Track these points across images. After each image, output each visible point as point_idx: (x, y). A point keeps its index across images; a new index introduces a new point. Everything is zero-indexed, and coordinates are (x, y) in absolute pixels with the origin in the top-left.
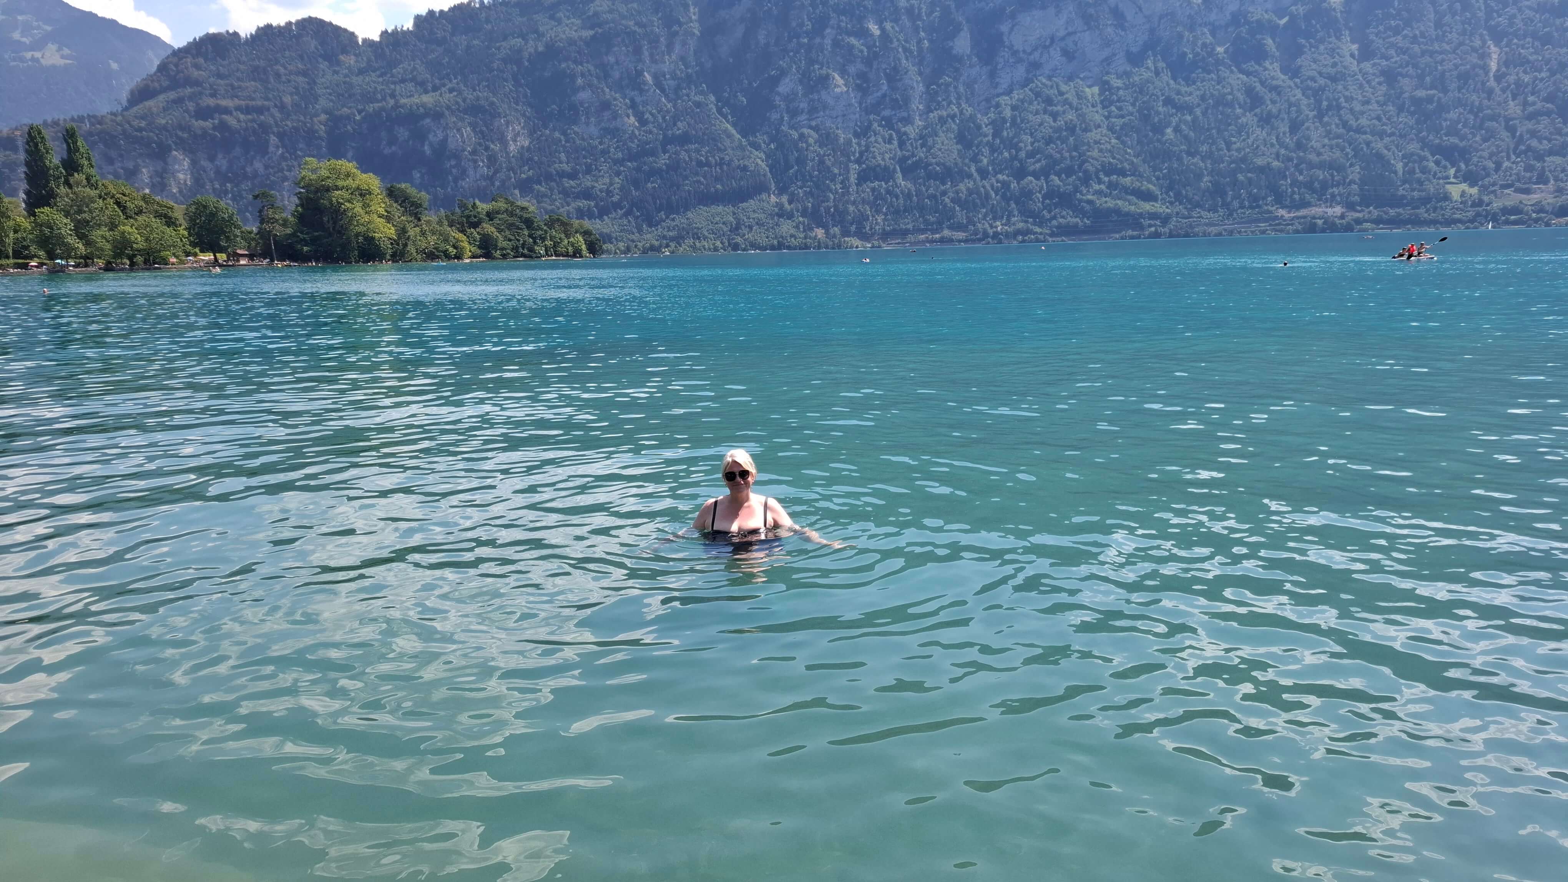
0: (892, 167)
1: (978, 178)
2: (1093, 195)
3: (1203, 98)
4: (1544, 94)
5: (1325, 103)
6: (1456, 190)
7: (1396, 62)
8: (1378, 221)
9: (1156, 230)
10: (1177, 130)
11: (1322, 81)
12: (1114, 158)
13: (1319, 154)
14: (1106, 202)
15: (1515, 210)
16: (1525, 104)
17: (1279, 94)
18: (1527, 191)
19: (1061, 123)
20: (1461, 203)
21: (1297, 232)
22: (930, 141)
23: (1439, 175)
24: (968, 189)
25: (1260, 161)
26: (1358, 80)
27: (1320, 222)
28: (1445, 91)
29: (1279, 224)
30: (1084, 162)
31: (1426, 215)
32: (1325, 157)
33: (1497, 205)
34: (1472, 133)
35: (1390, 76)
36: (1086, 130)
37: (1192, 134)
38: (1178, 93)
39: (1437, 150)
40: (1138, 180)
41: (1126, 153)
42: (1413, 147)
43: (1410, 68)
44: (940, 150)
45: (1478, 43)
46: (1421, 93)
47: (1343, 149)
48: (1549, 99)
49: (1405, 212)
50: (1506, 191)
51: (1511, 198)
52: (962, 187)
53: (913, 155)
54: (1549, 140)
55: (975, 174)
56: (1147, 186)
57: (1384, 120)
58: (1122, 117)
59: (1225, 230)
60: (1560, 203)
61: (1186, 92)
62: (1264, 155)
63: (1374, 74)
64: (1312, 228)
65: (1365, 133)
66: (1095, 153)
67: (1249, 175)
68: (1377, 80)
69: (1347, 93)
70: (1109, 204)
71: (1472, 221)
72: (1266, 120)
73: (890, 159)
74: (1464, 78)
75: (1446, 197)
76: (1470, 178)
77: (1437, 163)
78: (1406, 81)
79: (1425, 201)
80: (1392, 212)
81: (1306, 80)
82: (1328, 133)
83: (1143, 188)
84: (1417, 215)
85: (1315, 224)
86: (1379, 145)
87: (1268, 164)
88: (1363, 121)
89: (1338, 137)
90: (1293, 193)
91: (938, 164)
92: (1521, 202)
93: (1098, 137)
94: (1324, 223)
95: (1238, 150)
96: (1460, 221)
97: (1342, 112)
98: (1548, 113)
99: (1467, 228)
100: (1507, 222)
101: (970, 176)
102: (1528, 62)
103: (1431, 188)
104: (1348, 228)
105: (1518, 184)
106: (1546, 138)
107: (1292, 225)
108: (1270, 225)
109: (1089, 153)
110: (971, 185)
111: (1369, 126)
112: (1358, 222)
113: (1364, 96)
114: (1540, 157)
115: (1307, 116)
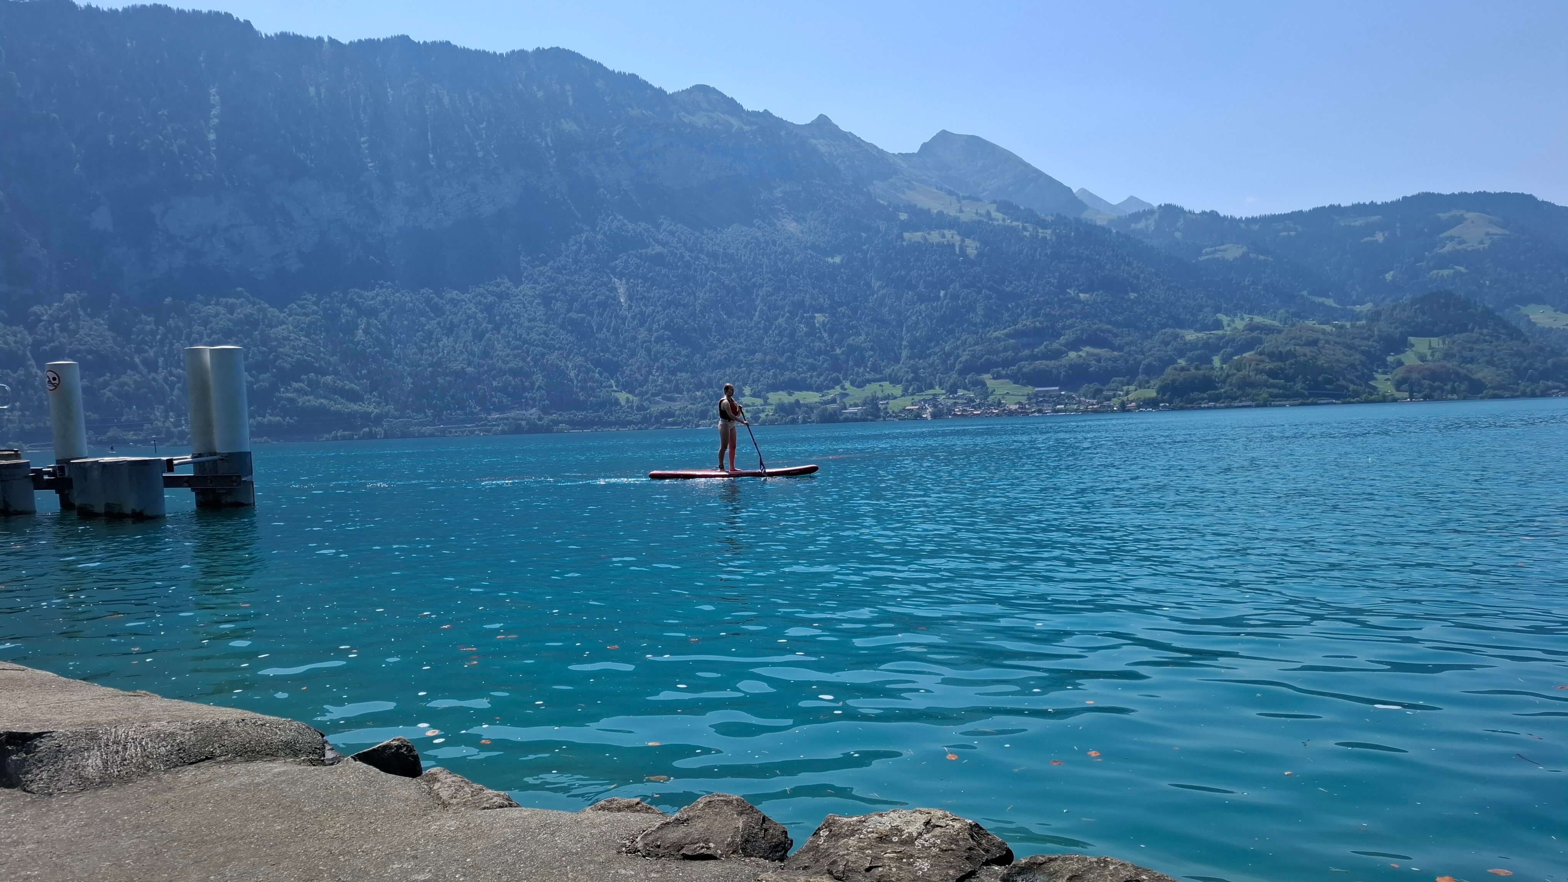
0: (20, 353)
1: (145, 371)
2: (293, 392)
3: (386, 303)
4: (663, 323)
5: (498, 318)
6: (622, 396)
7: (548, 287)
8: (573, 423)
9: (371, 431)
10: (366, 331)
11: (491, 299)
12: (309, 356)
13: (504, 362)
14: (309, 401)
15: (669, 414)
16: (650, 330)
17: (455, 306)
18: (673, 400)
19: (239, 314)
20: (628, 408)
21: (503, 432)
22: (72, 326)
23: (604, 384)
24: (136, 382)
25: (457, 366)
26: (520, 299)
27: (524, 423)
28: (591, 314)
29: (485, 425)
30: (277, 357)
31: (606, 418)
32: (512, 365)
33: (655, 409)
34: (620, 351)
35: (547, 300)
36: (271, 326)
37: (382, 337)
38: (360, 297)
39: (597, 363)
40: (339, 379)
41: (320, 352)
42: (579, 360)
43: (560, 293)
44: (89, 335)
45: (605, 279)
46: (573, 315)
47: (524, 360)
48: (667, 327)
49: (591, 415)
50: (657, 398)
51: (664, 406)
52: (124, 379)
53: (51, 340)
54: (675, 360)
55: (141, 367)
56: (349, 385)
57: (550, 336)
58: (306, 315)
59: (437, 430)
60: (699, 410)
61: (368, 296)
62: (456, 360)
63: (533, 296)
64: (517, 430)
65: (537, 346)
66: (286, 349)
67: (448, 378)
68: (537, 301)
69: (514, 310)
70: (313, 403)
71: (642, 423)
72: (450, 330)
73: (16, 342)
74: (603, 305)
75: (617, 402)
76: (628, 387)
77: (601, 374)
78: (559, 304)
79: (602, 405)
80: (580, 415)
81: (477, 296)
82: (509, 343)
83: (347, 387)
84: (600, 417)
85: (520, 424)
86: (553, 357)
87: (463, 368)
88: (534, 336)
89: (517, 348)
90: (492, 396)
91: (89, 352)
92: (670, 407)
93: (285, 334)
94: (527, 424)
95: (431, 355)
96: (630, 423)
97: (514, 327)
98: (669, 339)
99: (640, 429)
100: (667, 424)
101: (134, 367)
102: (644, 297)
103: (603, 393)
104: (548, 429)
105: (663, 394)
106: (672, 358)
107: (498, 425)
108: (477, 426)
109: (281, 350)
110: (137, 377)
111: (539, 340)
112: (556, 423)
113: (529, 315)
114: (673, 372)
115: (486, 327)
